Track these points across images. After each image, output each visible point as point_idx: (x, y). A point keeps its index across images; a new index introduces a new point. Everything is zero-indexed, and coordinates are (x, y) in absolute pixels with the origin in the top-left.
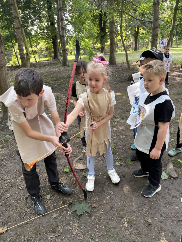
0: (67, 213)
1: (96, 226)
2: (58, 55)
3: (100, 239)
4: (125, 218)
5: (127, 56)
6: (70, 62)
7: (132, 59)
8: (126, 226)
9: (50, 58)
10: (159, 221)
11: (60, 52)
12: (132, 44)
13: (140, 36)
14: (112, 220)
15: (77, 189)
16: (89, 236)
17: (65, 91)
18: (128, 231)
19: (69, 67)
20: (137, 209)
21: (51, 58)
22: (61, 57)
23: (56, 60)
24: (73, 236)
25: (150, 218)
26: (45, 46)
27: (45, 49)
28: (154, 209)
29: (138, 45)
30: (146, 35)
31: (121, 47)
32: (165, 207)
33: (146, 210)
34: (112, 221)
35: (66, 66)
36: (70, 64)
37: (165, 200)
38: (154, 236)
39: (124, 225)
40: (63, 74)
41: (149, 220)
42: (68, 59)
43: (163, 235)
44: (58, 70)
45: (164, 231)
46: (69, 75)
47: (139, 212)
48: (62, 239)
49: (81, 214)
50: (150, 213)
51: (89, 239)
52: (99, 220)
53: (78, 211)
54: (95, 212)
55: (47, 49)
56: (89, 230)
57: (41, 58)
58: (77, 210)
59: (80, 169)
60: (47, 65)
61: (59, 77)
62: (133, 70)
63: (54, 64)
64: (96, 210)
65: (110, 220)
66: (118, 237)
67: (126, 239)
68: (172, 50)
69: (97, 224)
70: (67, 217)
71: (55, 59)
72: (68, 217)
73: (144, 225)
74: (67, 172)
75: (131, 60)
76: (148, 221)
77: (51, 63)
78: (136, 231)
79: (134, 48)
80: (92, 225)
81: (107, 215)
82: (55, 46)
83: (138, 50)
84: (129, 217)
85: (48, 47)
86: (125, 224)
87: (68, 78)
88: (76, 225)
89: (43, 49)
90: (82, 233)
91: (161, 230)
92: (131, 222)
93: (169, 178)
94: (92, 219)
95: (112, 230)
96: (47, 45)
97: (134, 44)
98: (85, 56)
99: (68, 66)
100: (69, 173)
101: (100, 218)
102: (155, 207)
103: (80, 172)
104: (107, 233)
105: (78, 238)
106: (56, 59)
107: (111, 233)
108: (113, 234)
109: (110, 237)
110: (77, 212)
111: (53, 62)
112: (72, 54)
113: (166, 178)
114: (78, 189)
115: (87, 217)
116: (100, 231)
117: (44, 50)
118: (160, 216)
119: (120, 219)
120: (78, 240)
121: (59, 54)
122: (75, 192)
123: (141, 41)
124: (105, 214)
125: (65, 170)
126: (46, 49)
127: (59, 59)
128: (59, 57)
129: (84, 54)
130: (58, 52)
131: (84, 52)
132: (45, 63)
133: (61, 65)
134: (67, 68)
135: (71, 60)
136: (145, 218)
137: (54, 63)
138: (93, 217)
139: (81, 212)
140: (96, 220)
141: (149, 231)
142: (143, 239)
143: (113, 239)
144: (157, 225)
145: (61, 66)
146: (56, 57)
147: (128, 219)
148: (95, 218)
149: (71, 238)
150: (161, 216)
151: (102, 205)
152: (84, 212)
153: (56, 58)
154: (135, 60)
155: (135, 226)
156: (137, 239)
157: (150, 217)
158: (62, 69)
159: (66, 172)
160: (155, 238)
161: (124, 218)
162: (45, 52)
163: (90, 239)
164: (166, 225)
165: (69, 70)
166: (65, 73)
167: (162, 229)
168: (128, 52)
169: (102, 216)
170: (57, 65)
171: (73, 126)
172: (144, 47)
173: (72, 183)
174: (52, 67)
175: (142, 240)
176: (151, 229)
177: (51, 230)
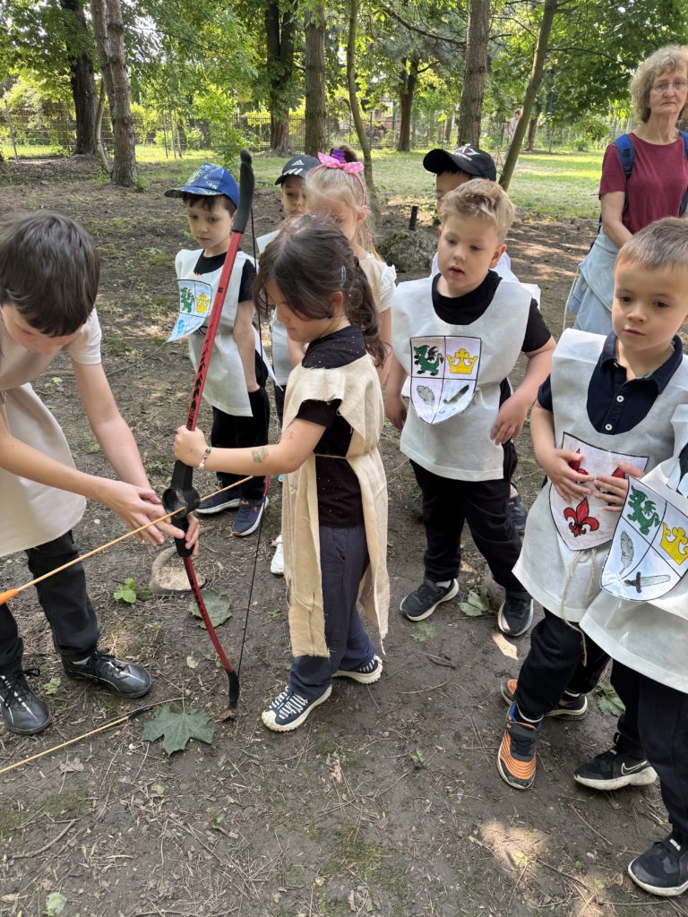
0: (125, 749)
1: (234, 786)
2: (97, 140)
3: (246, 828)
4: (335, 754)
5: (371, 170)
6: (147, 172)
7: (387, 181)
8: (339, 779)
9: (61, 148)
10: (448, 755)
11: (105, 127)
12: (391, 123)
13: (422, 95)
14: (289, 763)
15: (166, 662)
16: (206, 824)
17: (124, 286)
18: (344, 796)
19: (140, 190)
20: (378, 718)
21: (65, 148)
22: (108, 150)
23: (88, 159)
24: (146, 826)
25: (421, 748)
26: (38, 96)
27: (37, 107)
28: (434, 718)
29: (414, 130)
30: (442, 93)
31: (351, 134)
32: (472, 709)
33: (410, 721)
34: (289, 767)
35: (128, 186)
36: (145, 181)
37: (473, 686)
38: (429, 804)
39: (331, 778)
40: (117, 220)
41: (419, 756)
42: (137, 159)
43: (460, 798)
44: (97, 203)
45: (463, 786)
46: (139, 223)
47: (384, 732)
48: (105, 841)
49: (176, 749)
50: (420, 731)
51: (204, 832)
52: (244, 768)
53: (165, 739)
54: (231, 739)
55: (47, 108)
56: (208, 803)
57: (23, 143)
58: (163, 736)
59: (180, 589)
60: (49, 177)
61: (100, 230)
62: (389, 225)
63: (80, 176)
64: (236, 732)
65: (284, 764)
66: (309, 817)
67: (335, 820)
68: (532, 160)
69: (235, 780)
70: (124, 763)
71: (81, 153)
72: (128, 763)
73: (400, 771)
74: (127, 600)
75: (384, 187)
76: (414, 757)
77: (63, 172)
78: (371, 793)
79: (398, 141)
80: (219, 784)
81: (272, 747)
82: (84, 100)
83: (411, 150)
84: (349, 750)
85: (54, 101)
86: (334, 774)
87: (135, 236)
88: (159, 789)
89: (30, 106)
90: (182, 814)
91: (454, 785)
92: (354, 764)
93: (491, 611)
94: (220, 764)
95: (290, 795)
96: (46, 93)
97: (398, 125)
98: (209, 154)
99: (137, 186)
100: (134, 606)
101: (246, 758)
102: (440, 710)
103: (179, 601)
104: (269, 809)
105: (166, 833)
106: (89, 155)
107: (284, 805)
108: (292, 809)
109: (280, 820)
110: (164, 744)
111: (76, 166)
112: (156, 139)
113: (480, 614)
114: (168, 663)
115: (201, 759)
116: (245, 804)
117: (34, 113)
118: (454, 739)
119: (318, 757)
120: (165, 840)
121: (102, 133)
122: (158, 672)
123: (423, 116)
124: (267, 746)
125: (117, 596)
126: (43, 107)
127: (100, 157)
128: (100, 147)
129: (205, 145)
130: (94, 124)
131: (203, 137)
132: (38, 166)
133: (109, 181)
134: (134, 196)
135: (150, 164)
136: (402, 749)
137: (77, 172)
138: (223, 759)
139: (179, 743)
140: (235, 766)
141: (415, 788)
142: (393, 818)
143: (290, 825)
144: (443, 768)
145: (108, 184)
146: (85, 144)
147: (347, 756)
148: (228, 762)
149: (138, 834)
150: (457, 737)
151: (256, 715)
152: (189, 741)
153: (89, 151)
154: (397, 188)
155: (370, 778)
156: (372, 818)
157: (420, 743)
158: (112, 197)
159: (122, 602)
160: (433, 810)
161: (332, 753)
162: (38, 120)
163: (209, 833)
164: (469, 768)
165: (139, 206)
166: (124, 215)
167: (457, 781)
168: (374, 154)
169: (254, 753)
170: (88, 179)
171: (156, 428)
172: (431, 139)
173: (147, 641)
174: (71, 186)
175: (389, 820)
176: (420, 783)
177: (63, 812)
